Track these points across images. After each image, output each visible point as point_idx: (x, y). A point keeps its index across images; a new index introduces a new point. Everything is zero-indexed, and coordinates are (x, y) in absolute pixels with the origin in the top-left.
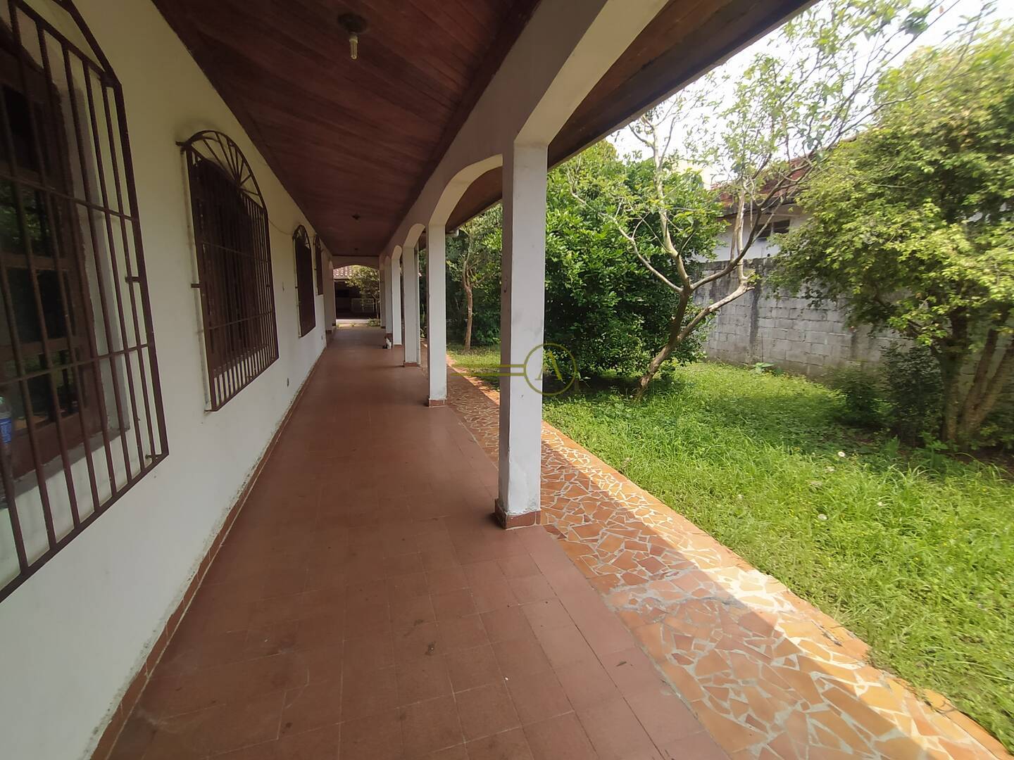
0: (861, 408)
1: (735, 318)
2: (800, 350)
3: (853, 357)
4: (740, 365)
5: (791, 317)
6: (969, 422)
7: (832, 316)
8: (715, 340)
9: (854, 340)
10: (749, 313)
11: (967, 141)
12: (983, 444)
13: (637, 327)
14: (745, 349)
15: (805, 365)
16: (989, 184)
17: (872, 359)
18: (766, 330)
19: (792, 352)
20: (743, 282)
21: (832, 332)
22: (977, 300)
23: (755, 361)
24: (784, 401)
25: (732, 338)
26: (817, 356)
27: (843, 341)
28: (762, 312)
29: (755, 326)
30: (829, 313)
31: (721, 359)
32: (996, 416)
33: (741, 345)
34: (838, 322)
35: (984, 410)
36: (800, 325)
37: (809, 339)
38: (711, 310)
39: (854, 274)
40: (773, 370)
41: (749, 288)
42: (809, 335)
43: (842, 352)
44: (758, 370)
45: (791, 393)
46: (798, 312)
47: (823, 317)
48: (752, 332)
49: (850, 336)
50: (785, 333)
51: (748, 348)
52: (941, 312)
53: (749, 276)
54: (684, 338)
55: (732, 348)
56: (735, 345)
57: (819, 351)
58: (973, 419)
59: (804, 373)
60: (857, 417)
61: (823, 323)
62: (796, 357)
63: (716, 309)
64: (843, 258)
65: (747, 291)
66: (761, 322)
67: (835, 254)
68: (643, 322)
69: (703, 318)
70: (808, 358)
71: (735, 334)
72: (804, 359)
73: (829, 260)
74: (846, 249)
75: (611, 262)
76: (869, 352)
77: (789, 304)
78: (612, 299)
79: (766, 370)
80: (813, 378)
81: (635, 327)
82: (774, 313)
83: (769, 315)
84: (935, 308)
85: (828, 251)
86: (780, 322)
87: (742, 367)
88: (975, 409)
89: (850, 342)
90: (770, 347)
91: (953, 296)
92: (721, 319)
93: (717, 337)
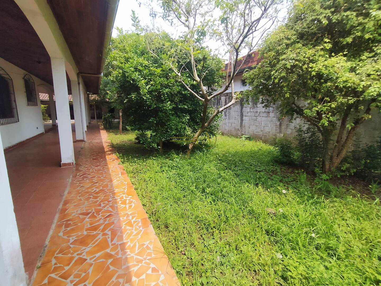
0: (286, 156)
1: (234, 117)
2: (260, 129)
3: (280, 132)
4: (236, 136)
5: (256, 116)
6: (335, 163)
7: (272, 115)
8: (227, 126)
9: (280, 125)
10: (239, 114)
11: (345, 5)
12: (343, 174)
13: (185, 120)
14: (238, 129)
15: (261, 136)
16: (355, 32)
17: (288, 133)
18: (246, 121)
19: (256, 131)
20: (234, 98)
21: (272, 121)
22: (351, 99)
23: (242, 135)
24: (254, 153)
25: (233, 125)
26: (266, 132)
27: (276, 125)
28: (244, 114)
29: (242, 120)
30: (270, 113)
31: (230, 134)
32: (346, 160)
33: (237, 128)
34: (274, 117)
35: (341, 157)
36: (259, 119)
37: (263, 125)
38: (220, 111)
39: (286, 86)
40: (249, 139)
41: (237, 101)
42: (263, 123)
43: (276, 130)
44: (244, 139)
45: (256, 149)
46: (258, 113)
47: (268, 115)
48: (241, 122)
49: (279, 123)
50: (253, 122)
51: (240, 129)
52: (333, 106)
53: (237, 95)
54: (208, 125)
55: (234, 129)
56: (235, 128)
57: (267, 129)
58: (337, 161)
59: (261, 139)
60: (285, 160)
61: (268, 118)
62: (258, 133)
63: (222, 111)
64: (280, 76)
65: (236, 102)
66: (244, 118)
67: (276, 74)
68: (189, 118)
69: (217, 115)
70: (263, 133)
71: (235, 123)
72: (261, 133)
73: (273, 77)
74: (282, 71)
75: (167, 86)
76: (286, 130)
77: (255, 110)
78: (168, 105)
79: (247, 138)
80: (265, 142)
81: (184, 120)
82: (249, 114)
83: (247, 115)
84: (330, 104)
85: (272, 73)
86: (251, 118)
87: (237, 137)
88: (337, 156)
89: (279, 126)
90: (248, 128)
91: (339, 97)
92: (229, 117)
93: (228, 124)
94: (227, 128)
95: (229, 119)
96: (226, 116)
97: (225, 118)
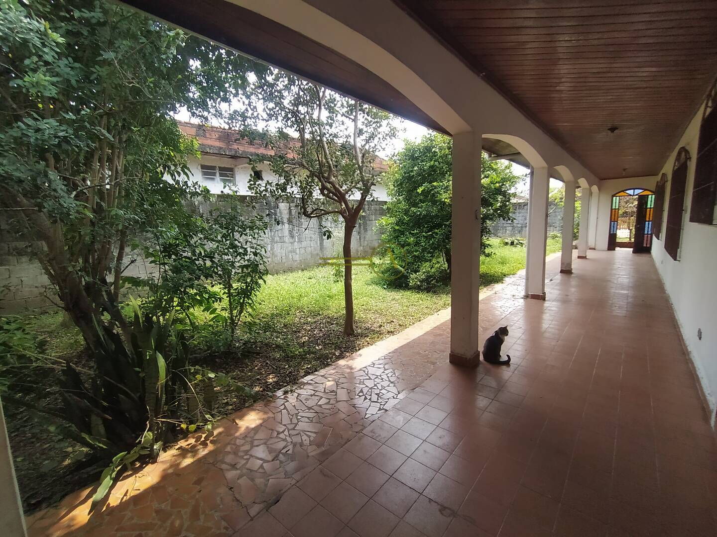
25: (309, 250)
55: (309, 257)
71: (310, 247)
92: (299, 239)
93: (298, 251)
94: (297, 258)
95: (300, 241)
96: (292, 237)
97: (291, 240)
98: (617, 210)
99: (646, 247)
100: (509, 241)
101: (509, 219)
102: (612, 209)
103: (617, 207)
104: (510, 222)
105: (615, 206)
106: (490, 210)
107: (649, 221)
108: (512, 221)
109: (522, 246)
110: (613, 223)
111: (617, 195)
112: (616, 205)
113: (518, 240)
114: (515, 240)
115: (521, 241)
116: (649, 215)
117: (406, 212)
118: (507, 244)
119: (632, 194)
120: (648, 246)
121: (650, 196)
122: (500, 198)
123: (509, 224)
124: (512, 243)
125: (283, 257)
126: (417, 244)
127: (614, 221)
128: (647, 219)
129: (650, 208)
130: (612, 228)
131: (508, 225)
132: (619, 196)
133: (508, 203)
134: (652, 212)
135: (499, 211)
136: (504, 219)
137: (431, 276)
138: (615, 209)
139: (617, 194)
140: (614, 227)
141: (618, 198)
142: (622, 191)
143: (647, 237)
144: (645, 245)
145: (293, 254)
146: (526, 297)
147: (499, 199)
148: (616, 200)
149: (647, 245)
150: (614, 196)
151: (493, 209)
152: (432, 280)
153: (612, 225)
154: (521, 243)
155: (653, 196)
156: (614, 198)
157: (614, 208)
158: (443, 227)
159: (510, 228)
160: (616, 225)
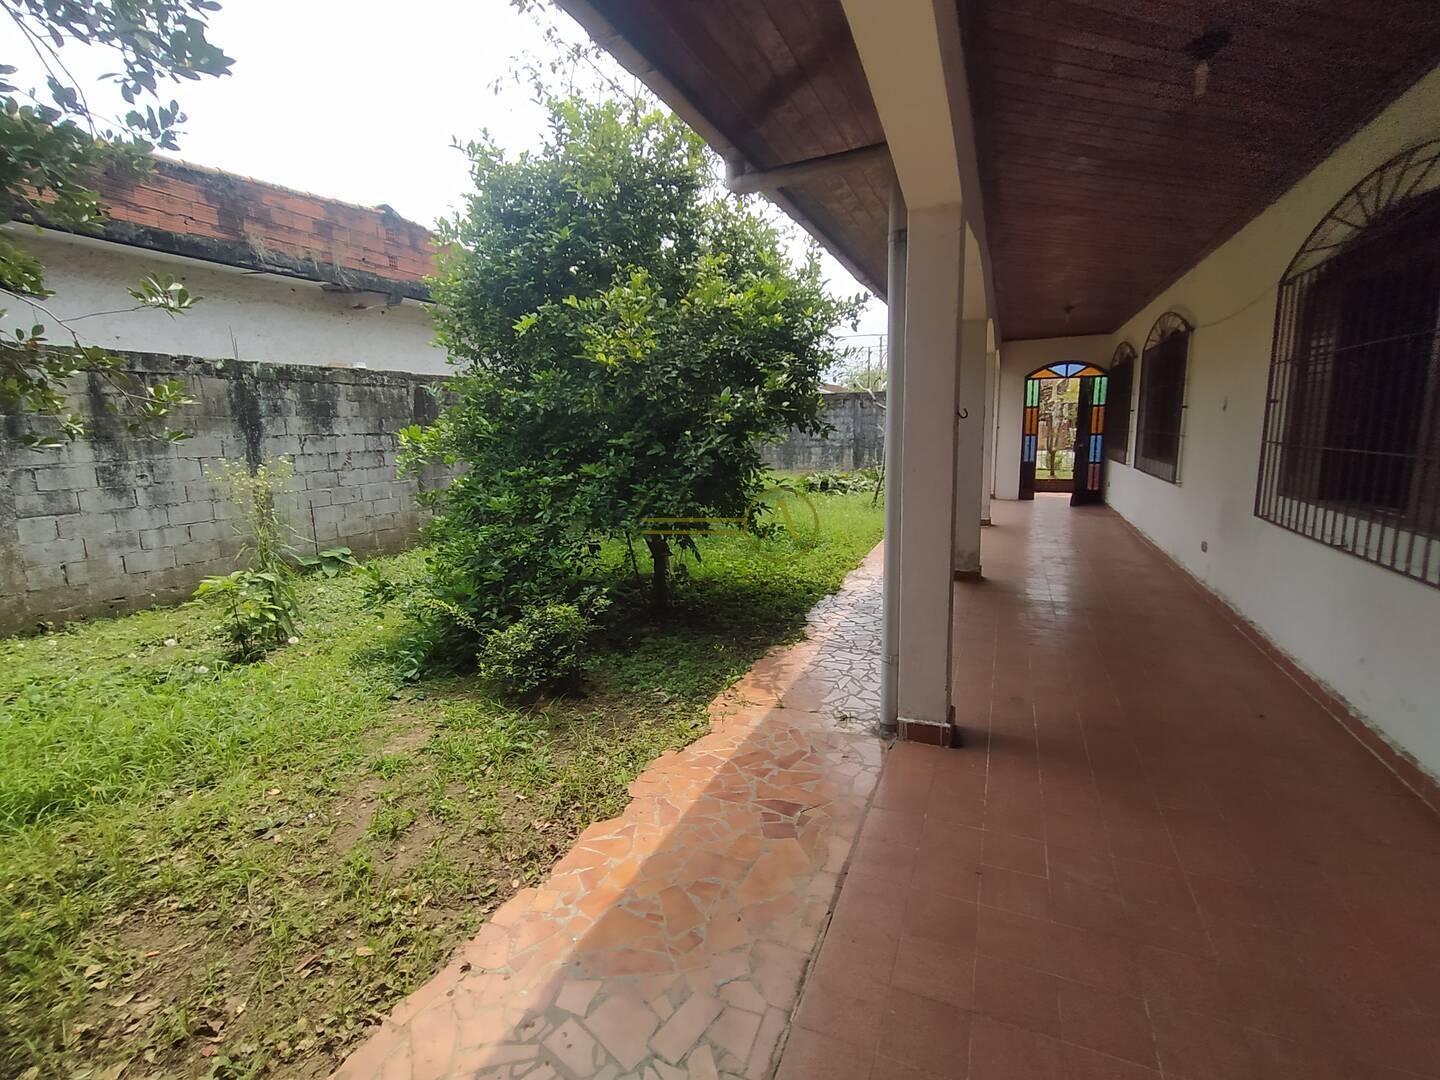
2: (358, 516)
5: (332, 468)
15: (370, 535)
26: (383, 517)
27: (410, 489)
36: (349, 478)
37: (367, 496)
42: (366, 489)
43: (411, 502)
46: (343, 458)
47: (379, 461)
62: (355, 527)
70: (373, 523)
92: (154, 496)
93: (151, 540)
95: (161, 505)
96: (117, 490)
98: (1035, 410)
99: (1092, 490)
100: (816, 479)
101: (817, 428)
102: (1025, 407)
103: (1035, 404)
104: (819, 436)
105: (1032, 402)
106: (755, 397)
107: (1096, 435)
108: (825, 435)
109: (845, 492)
110: (1027, 438)
111: (1034, 376)
112: (1032, 399)
113: (837, 479)
114: (830, 479)
115: (843, 482)
116: (1097, 422)
117: (491, 405)
118: (811, 487)
119: (1064, 375)
120: (1096, 488)
121: (1098, 380)
122: (786, 360)
123: (816, 440)
124: (824, 486)
125: (72, 568)
126: (526, 515)
127: (1030, 435)
128: (1093, 431)
129: (1099, 406)
130: (1026, 448)
131: (814, 443)
132: (1040, 379)
133: (810, 379)
134: (1101, 414)
135: (786, 404)
136: (802, 430)
137: (558, 639)
138: (1032, 407)
139: (1035, 372)
140: (1030, 446)
141: (1036, 382)
142: (1046, 367)
143: (1094, 468)
144: (1090, 488)
145: (127, 550)
146: (890, 729)
147: (783, 363)
148: (1033, 387)
149: (1093, 486)
150: (1028, 378)
151: (764, 395)
152: (564, 652)
153: (1027, 443)
154: (843, 485)
155: (1105, 379)
156: (1030, 382)
157: (1029, 404)
158: (612, 454)
159: (818, 450)
160: (1033, 443)
